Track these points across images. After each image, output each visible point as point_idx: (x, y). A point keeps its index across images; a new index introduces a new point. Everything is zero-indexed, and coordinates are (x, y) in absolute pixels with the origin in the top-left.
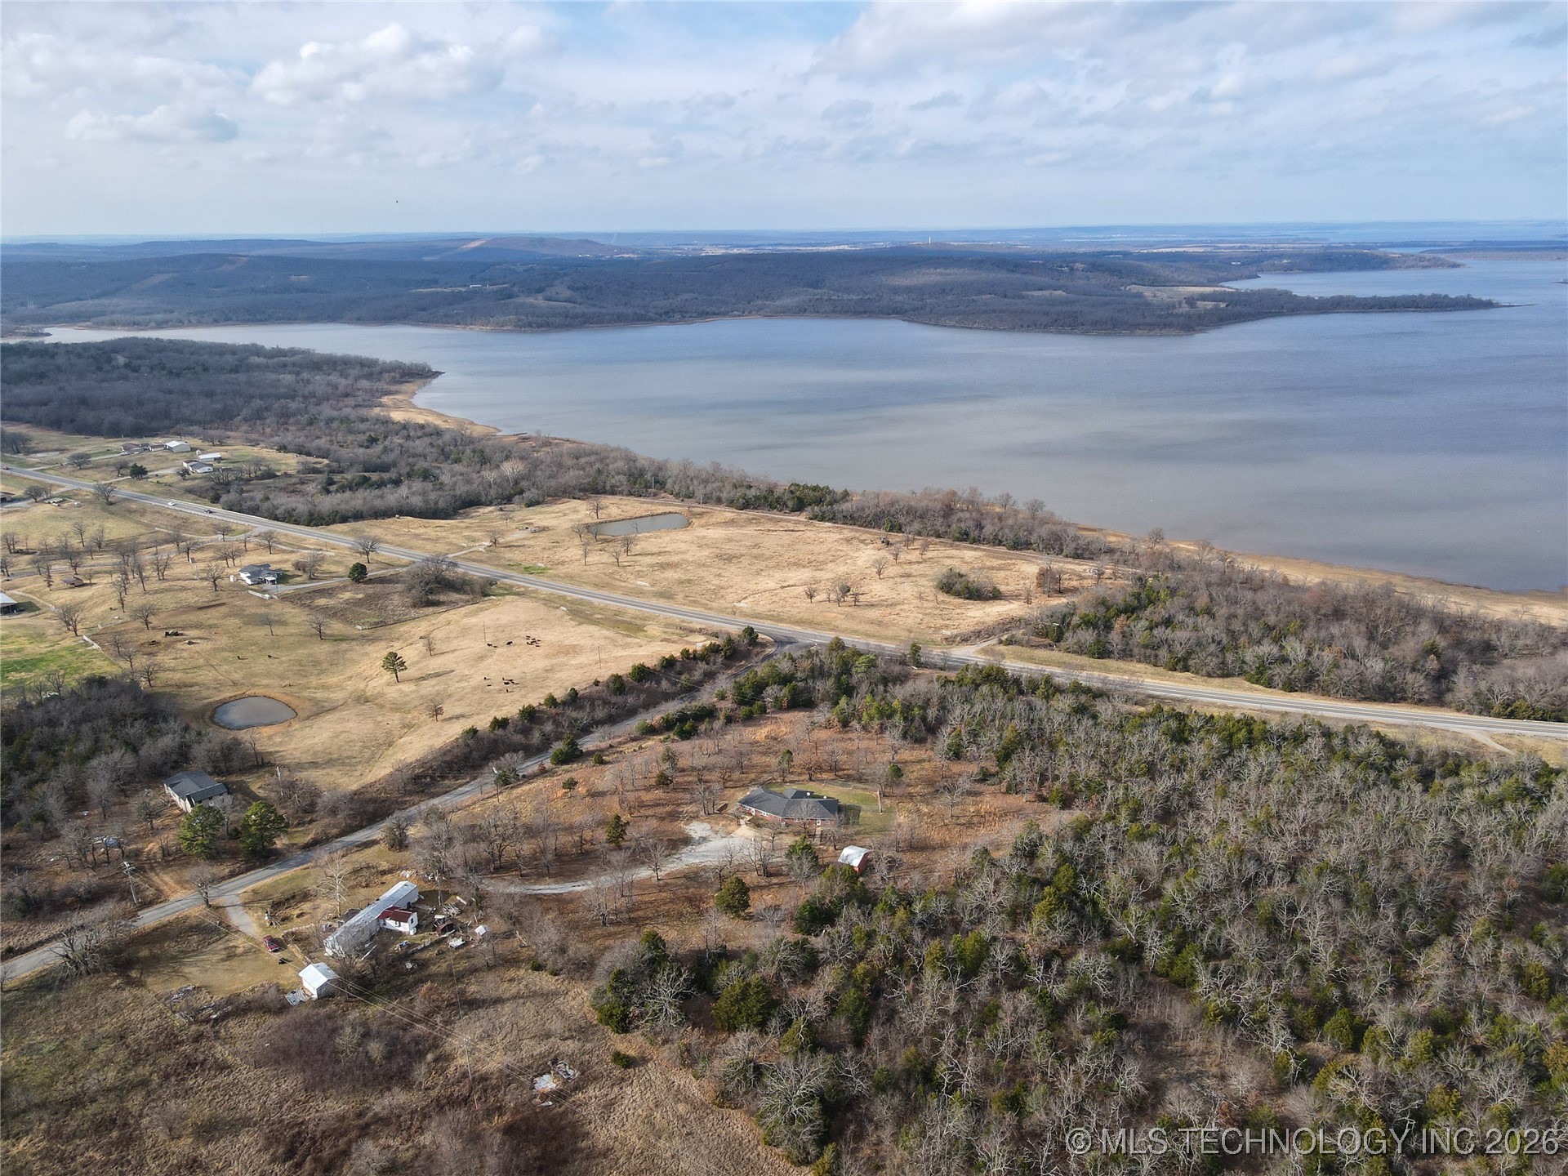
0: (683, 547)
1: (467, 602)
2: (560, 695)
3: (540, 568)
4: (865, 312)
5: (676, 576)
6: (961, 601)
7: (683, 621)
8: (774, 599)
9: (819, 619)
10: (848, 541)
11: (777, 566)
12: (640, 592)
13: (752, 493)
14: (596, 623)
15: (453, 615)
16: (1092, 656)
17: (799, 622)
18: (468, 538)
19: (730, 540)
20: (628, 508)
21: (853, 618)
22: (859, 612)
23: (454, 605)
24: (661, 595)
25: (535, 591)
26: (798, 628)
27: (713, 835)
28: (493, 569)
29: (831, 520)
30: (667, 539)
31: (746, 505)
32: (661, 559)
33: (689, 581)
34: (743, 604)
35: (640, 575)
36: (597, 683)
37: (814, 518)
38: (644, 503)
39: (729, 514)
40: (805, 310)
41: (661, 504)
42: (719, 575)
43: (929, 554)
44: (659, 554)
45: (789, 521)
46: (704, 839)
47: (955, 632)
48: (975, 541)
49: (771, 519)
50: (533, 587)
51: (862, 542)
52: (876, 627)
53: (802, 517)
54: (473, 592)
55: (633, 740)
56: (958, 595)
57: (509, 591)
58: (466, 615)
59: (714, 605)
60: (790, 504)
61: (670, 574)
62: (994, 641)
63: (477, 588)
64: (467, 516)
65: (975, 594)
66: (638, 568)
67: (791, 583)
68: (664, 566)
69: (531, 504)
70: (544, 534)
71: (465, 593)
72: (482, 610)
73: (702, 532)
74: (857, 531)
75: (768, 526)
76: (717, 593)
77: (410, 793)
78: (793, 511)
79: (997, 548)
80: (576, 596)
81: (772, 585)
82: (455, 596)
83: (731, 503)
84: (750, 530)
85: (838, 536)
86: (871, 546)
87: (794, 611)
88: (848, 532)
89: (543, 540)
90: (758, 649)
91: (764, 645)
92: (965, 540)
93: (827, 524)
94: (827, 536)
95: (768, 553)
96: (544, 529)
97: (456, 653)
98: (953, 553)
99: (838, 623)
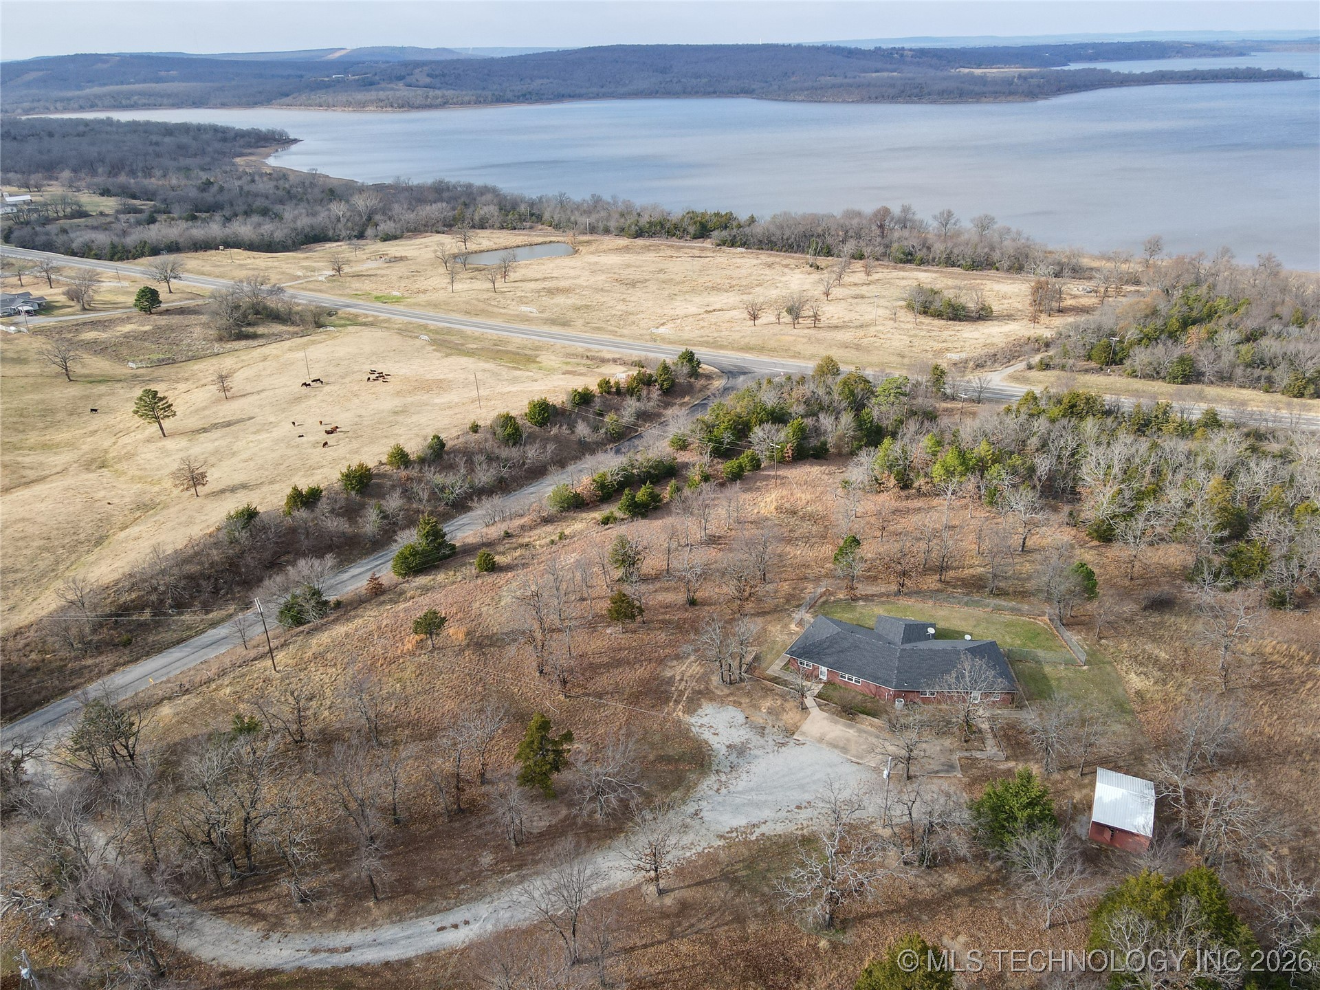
0: (572, 273)
1: (295, 335)
2: (414, 447)
3: (394, 297)
4: (715, 92)
5: (569, 302)
6: (943, 322)
7: (589, 350)
8: (702, 324)
9: (772, 344)
10: (770, 266)
11: (693, 291)
12: (526, 319)
13: (644, 221)
14: (471, 354)
15: (272, 349)
16: (1173, 380)
17: (748, 348)
18: (306, 268)
19: (628, 266)
20: (501, 240)
21: (818, 341)
22: (821, 334)
23: (278, 338)
24: (553, 322)
25: (388, 321)
26: (747, 356)
27: (756, 740)
28: (332, 298)
29: (743, 245)
30: (551, 265)
31: (639, 234)
32: (548, 284)
33: (587, 307)
34: (662, 330)
35: (522, 301)
36: (475, 428)
37: (723, 243)
38: (519, 235)
39: (623, 242)
40: (657, 92)
41: (540, 236)
42: (624, 300)
43: (875, 276)
44: (545, 279)
45: (693, 248)
46: (740, 750)
47: (964, 355)
48: (922, 262)
49: (672, 246)
50: (383, 316)
51: (787, 266)
52: (853, 352)
53: (707, 244)
54: (303, 321)
55: (547, 521)
56: (939, 315)
57: (354, 321)
58: (290, 350)
59: (625, 332)
60: (692, 229)
61: (561, 300)
62: (1020, 365)
63: (310, 318)
64: (310, 250)
65: (957, 314)
66: (519, 294)
67: (718, 307)
68: (551, 292)
69: (387, 238)
70: (402, 264)
71: (293, 323)
72: (313, 343)
73: (594, 259)
74: (777, 256)
75: (669, 252)
76: (624, 317)
78: (695, 237)
79: (950, 269)
80: (441, 325)
81: (693, 309)
82: (278, 328)
83: (622, 232)
84: (650, 257)
85: (755, 262)
86: (797, 271)
87: (736, 336)
88: (765, 257)
89: (400, 269)
90: (703, 382)
91: (709, 377)
92: (908, 262)
93: (740, 250)
94: (745, 263)
95: (678, 278)
96: (401, 259)
97: (263, 395)
98: (901, 274)
99: (799, 348)
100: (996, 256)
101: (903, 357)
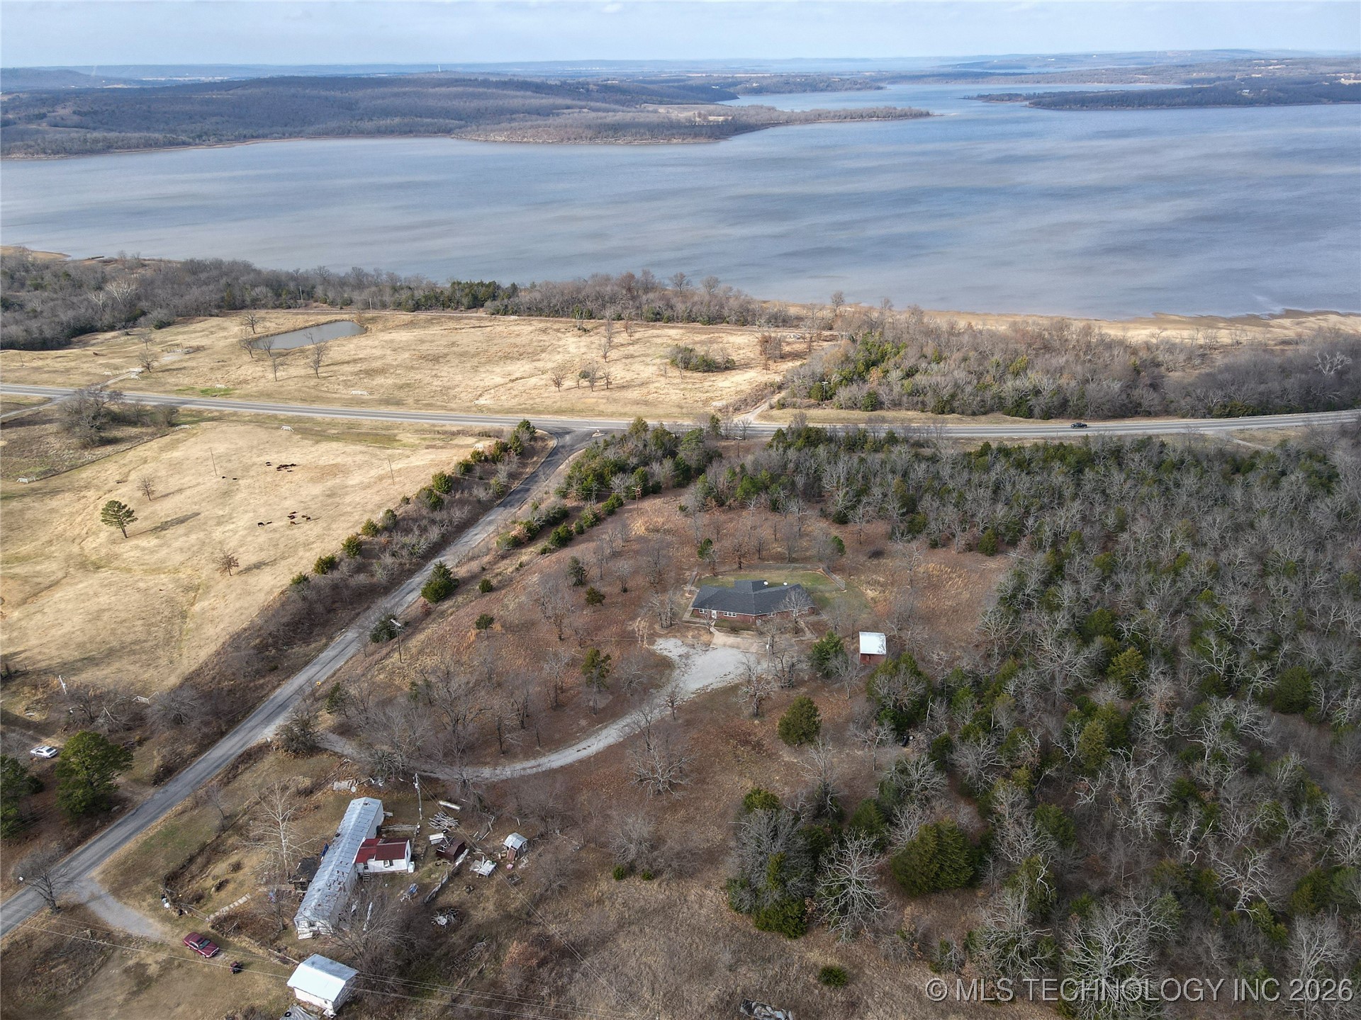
0: (378, 352)
1: (153, 436)
2: (378, 517)
3: (220, 390)
5: (390, 381)
6: (700, 374)
7: (434, 425)
8: (514, 393)
9: (580, 406)
10: (544, 331)
11: (489, 361)
12: (360, 402)
13: (419, 294)
14: (336, 438)
15: (142, 451)
16: (866, 409)
17: (560, 412)
18: (107, 366)
19: (422, 341)
20: (281, 321)
21: (615, 400)
22: (617, 394)
23: (136, 440)
24: (387, 402)
25: (235, 414)
26: (564, 418)
27: (692, 651)
28: (163, 396)
29: (514, 313)
30: (352, 346)
31: (417, 307)
32: (364, 366)
33: (408, 385)
34: (482, 401)
35: (347, 384)
36: (407, 501)
37: (496, 312)
38: (297, 314)
39: (406, 317)
41: (318, 314)
42: (436, 376)
43: (637, 336)
44: (355, 361)
45: (471, 318)
46: (687, 656)
47: (724, 402)
48: (670, 320)
49: (451, 318)
50: (228, 410)
51: (558, 330)
52: (644, 407)
53: (481, 313)
54: (155, 423)
55: (503, 557)
56: (696, 369)
57: (198, 418)
58: (162, 449)
59: (453, 405)
60: (465, 301)
61: (380, 380)
62: (765, 406)
63: (161, 418)
64: (86, 344)
65: (710, 367)
66: (342, 378)
67: (518, 375)
68: (371, 373)
69: (161, 325)
70: (202, 354)
71: (143, 425)
72: (178, 441)
73: (387, 336)
74: (547, 321)
75: (452, 325)
76: (445, 390)
77: (259, 673)
78: (469, 308)
79: (692, 325)
80: (290, 414)
81: (499, 380)
82: (133, 431)
83: (399, 306)
84: (435, 330)
85: (531, 328)
86: (568, 334)
87: (549, 402)
88: (537, 323)
89: (203, 362)
90: (540, 443)
91: (543, 439)
92: (658, 320)
93: (513, 317)
94: (522, 330)
95: (472, 350)
96: (198, 349)
97: (188, 493)
98: (656, 332)
99: (602, 407)
100: (726, 312)
101: (682, 408)
